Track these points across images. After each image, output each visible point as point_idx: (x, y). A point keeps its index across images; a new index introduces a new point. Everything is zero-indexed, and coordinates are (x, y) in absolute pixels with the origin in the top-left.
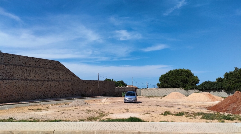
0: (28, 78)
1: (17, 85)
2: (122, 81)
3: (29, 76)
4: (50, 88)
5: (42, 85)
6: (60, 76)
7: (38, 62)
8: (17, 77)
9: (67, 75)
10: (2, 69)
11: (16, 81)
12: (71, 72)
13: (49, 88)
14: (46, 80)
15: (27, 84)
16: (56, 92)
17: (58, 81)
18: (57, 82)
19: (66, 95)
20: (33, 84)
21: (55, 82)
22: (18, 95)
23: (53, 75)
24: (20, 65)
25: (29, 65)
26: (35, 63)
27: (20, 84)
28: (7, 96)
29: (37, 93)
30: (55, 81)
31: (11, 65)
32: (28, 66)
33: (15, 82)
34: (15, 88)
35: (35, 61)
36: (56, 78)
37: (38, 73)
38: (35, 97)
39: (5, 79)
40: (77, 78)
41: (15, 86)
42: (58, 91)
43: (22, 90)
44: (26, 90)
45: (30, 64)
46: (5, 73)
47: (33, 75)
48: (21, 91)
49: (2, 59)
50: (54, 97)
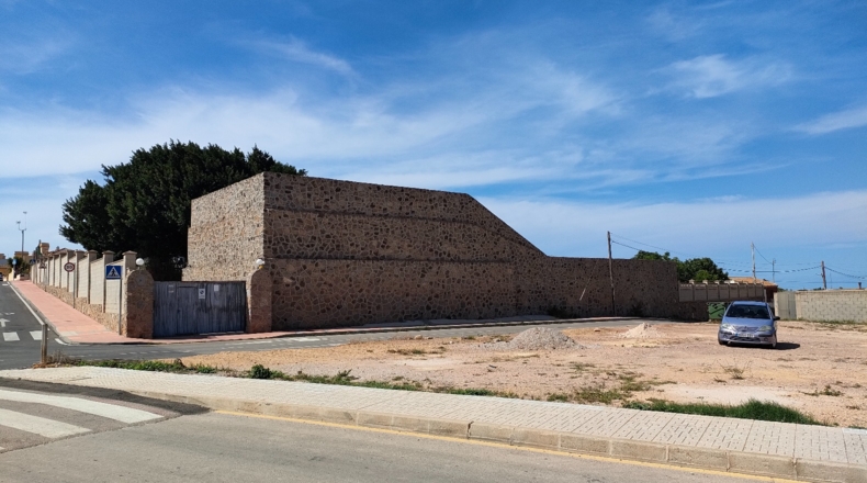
0: (382, 252)
1: (352, 275)
2: (708, 260)
3: (385, 245)
4: (446, 284)
5: (423, 276)
8: (351, 249)
9: (498, 240)
10: (311, 228)
11: (349, 262)
12: (512, 230)
13: (443, 287)
14: (434, 258)
15: (380, 273)
16: (464, 299)
17: (469, 261)
18: (468, 266)
20: (397, 271)
21: (462, 266)
23: (455, 241)
24: (358, 213)
25: (382, 213)
26: (398, 204)
27: (362, 272)
28: (328, 309)
29: (409, 299)
31: (333, 212)
32: (380, 215)
33: (348, 266)
34: (347, 283)
35: (400, 199)
36: (464, 250)
37: (408, 234)
38: (403, 313)
39: (320, 257)
40: (532, 252)
41: (347, 277)
42: (470, 295)
43: (368, 291)
44: (377, 290)
45: (385, 209)
46: (320, 240)
47: (395, 243)
48: (364, 292)
49: (309, 196)
50: (460, 315)
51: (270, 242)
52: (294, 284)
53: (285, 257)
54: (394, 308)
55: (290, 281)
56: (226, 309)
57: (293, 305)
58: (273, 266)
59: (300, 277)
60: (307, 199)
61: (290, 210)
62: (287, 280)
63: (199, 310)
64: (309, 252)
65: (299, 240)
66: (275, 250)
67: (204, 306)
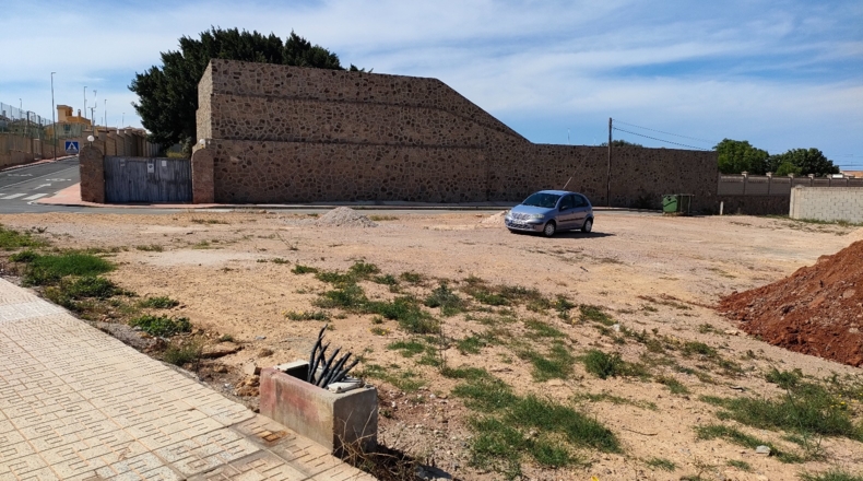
0: (335, 136)
1: (301, 156)
3: (338, 129)
4: (404, 168)
5: (378, 159)
6: (444, 131)
7: (365, 85)
8: (302, 132)
9: (471, 126)
10: (260, 112)
11: (298, 144)
12: (490, 116)
13: (401, 170)
14: (394, 142)
15: (331, 155)
16: (424, 183)
17: (433, 146)
18: (431, 152)
19: (463, 195)
20: (349, 154)
21: (424, 151)
22: (306, 185)
23: (418, 126)
24: (311, 98)
25: (337, 98)
26: (355, 90)
27: (309, 153)
28: (276, 186)
29: (363, 181)
30: (422, 146)
31: (285, 98)
32: (335, 100)
33: (296, 148)
34: (295, 163)
35: (357, 85)
36: (429, 135)
37: (365, 119)
38: (356, 193)
39: (268, 139)
40: (511, 138)
41: (295, 158)
42: (432, 179)
43: (319, 172)
44: (327, 171)
45: (340, 95)
46: (269, 123)
47: (349, 127)
48: (313, 172)
49: (258, 81)
50: (419, 197)
51: (218, 124)
52: (240, 163)
53: (233, 138)
54: (346, 188)
55: (237, 160)
56: (175, 182)
57: (240, 181)
58: (220, 146)
59: (247, 157)
60: (257, 85)
61: (239, 95)
62: (234, 159)
63: (148, 181)
64: (258, 134)
65: (248, 123)
66: (223, 132)
67: (153, 179)
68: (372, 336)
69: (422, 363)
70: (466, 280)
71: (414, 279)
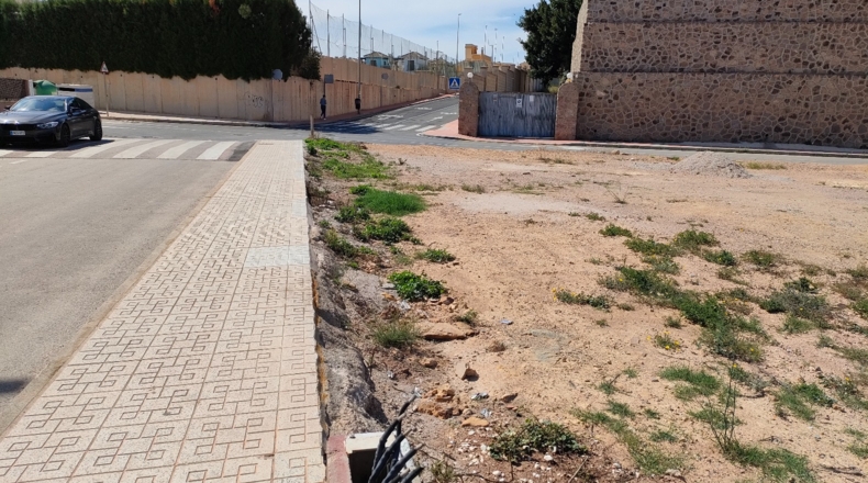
0: (722, 64)
1: (676, 89)
3: (727, 55)
4: (811, 103)
5: (775, 92)
8: (681, 61)
10: (634, 40)
11: (674, 75)
13: (806, 105)
14: (801, 70)
15: (714, 87)
16: (839, 122)
17: (859, 74)
18: (855, 82)
20: (737, 85)
21: (844, 81)
22: (678, 123)
23: (841, 47)
24: (697, 20)
25: (730, 17)
27: (686, 85)
28: (642, 123)
29: (751, 118)
30: (844, 74)
31: (665, 22)
32: (727, 21)
34: (669, 97)
36: (855, 59)
37: (764, 42)
38: (739, 133)
39: (640, 70)
41: (669, 91)
42: (852, 117)
43: (694, 107)
44: (706, 106)
45: (735, 14)
46: (643, 52)
47: (742, 53)
48: (689, 108)
49: (637, 5)
50: (829, 141)
51: (588, 56)
52: (606, 97)
53: (602, 71)
54: (728, 127)
55: (603, 94)
56: (540, 118)
57: (604, 117)
58: (587, 80)
59: (614, 90)
60: (635, 9)
61: (614, 22)
62: (600, 93)
63: (516, 116)
64: (629, 65)
65: (620, 53)
66: (592, 64)
67: (521, 115)
68: (650, 348)
69: (699, 417)
70: (849, 272)
71: (763, 261)
